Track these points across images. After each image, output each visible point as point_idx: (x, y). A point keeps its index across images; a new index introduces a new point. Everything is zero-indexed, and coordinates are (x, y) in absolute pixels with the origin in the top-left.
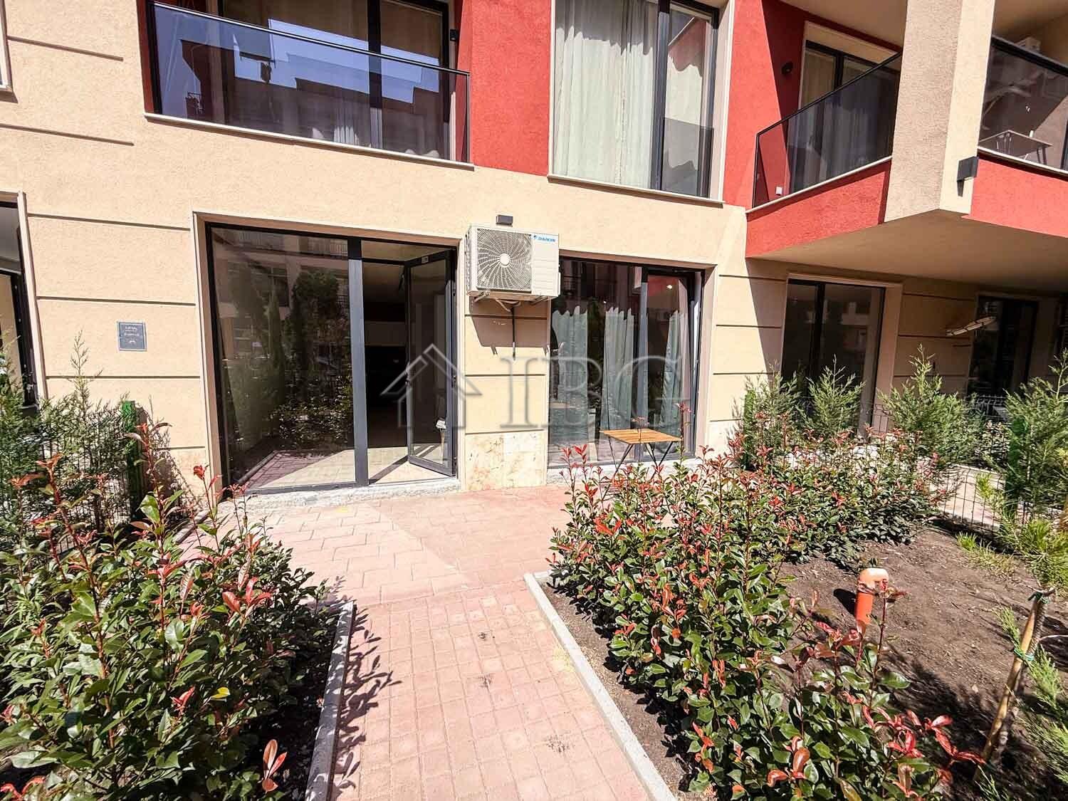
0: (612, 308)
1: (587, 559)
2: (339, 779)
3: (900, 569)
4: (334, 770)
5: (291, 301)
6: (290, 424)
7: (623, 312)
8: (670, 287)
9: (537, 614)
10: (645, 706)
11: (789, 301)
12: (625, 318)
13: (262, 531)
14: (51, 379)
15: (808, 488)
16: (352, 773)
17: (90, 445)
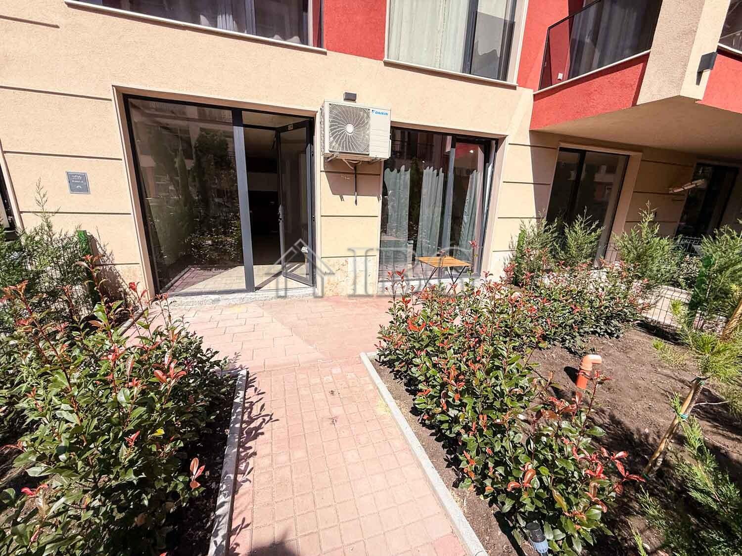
0: (428, 167)
1: (402, 346)
2: (240, 478)
3: (610, 355)
4: (237, 472)
5: (194, 156)
6: (199, 247)
7: (436, 171)
8: (472, 151)
9: (367, 379)
10: (435, 437)
11: (558, 164)
12: (438, 175)
13: (182, 325)
14: (24, 214)
15: (555, 300)
16: (248, 474)
17: (58, 262)
